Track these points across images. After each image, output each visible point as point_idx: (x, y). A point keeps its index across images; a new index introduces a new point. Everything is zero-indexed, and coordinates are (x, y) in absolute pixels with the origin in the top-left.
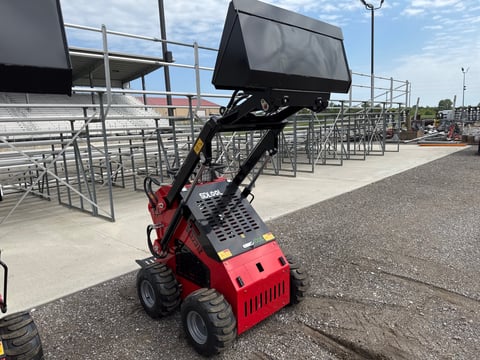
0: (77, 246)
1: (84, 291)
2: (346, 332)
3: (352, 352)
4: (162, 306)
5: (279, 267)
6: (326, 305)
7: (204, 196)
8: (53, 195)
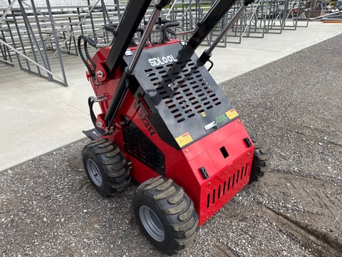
0: (31, 110)
1: (33, 160)
2: (313, 217)
3: (326, 245)
4: (111, 188)
5: (244, 149)
6: (283, 181)
7: (154, 62)
8: (15, 62)
